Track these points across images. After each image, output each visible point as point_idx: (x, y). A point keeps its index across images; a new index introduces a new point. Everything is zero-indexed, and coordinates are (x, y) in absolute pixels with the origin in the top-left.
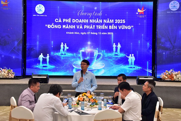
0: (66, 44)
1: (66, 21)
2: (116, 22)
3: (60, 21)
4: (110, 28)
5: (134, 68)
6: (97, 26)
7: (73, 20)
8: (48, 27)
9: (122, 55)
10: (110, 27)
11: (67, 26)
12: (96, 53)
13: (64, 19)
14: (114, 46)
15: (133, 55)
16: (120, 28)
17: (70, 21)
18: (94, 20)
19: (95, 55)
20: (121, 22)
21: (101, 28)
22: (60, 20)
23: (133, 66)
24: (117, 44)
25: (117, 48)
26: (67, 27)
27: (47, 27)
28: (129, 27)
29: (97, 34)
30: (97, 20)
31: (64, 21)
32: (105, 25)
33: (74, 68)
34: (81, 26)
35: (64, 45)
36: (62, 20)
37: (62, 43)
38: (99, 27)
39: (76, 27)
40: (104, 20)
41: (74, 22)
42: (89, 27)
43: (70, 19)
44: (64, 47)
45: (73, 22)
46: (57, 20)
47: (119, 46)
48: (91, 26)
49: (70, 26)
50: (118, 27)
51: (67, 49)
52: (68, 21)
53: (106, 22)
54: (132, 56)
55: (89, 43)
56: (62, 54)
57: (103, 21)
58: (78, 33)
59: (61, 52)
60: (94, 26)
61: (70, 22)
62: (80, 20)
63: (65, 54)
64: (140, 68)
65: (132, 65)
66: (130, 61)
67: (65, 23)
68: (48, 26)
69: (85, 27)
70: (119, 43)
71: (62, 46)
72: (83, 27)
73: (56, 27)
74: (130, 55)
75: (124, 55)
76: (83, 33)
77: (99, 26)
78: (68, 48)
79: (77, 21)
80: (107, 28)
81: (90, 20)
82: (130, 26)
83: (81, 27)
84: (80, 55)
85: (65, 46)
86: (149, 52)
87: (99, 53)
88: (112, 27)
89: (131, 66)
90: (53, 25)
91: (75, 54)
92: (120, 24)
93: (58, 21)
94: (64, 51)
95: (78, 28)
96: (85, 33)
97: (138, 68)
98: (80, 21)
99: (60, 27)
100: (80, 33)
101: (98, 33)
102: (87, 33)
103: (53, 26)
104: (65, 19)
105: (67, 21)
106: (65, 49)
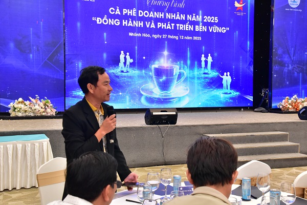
0: (128, 54)
1: (129, 12)
2: (205, 21)
3: (118, 12)
4: (196, 30)
5: (230, 93)
6: (178, 25)
7: (140, 11)
8: (98, 23)
9: (214, 74)
10: (196, 28)
11: (130, 22)
12: (176, 70)
13: (124, 10)
14: (203, 59)
15: (228, 73)
16: (211, 31)
17: (134, 13)
18: (173, 15)
19: (174, 74)
20: (212, 21)
21: (183, 28)
22: (118, 10)
23: (229, 91)
24: (206, 57)
25: (206, 62)
26: (130, 24)
27: (96, 22)
28: (223, 30)
29: (177, 38)
30: (178, 15)
31: (124, 13)
32: (189, 24)
33: (142, 95)
34: (153, 23)
35: (126, 55)
36: (121, 12)
37: (122, 52)
38: (181, 27)
39: (144, 24)
40: (188, 15)
41: (142, 15)
42: (165, 26)
43: (135, 10)
44: (125, 58)
45: (140, 15)
46: (112, 11)
47: (210, 59)
48: (169, 25)
49: (134, 22)
50: (208, 29)
51: (130, 63)
52: (131, 12)
53: (191, 20)
54: (227, 75)
55: (166, 53)
56: (122, 72)
57: (186, 17)
58: (148, 36)
59: (120, 68)
60: (173, 25)
61: (134, 15)
62: (152, 13)
63: (127, 72)
64: (238, 93)
65: (227, 89)
66: (224, 82)
67: (127, 17)
68: (98, 21)
69: (159, 25)
70: (209, 55)
71: (122, 56)
72: (156, 25)
73: (112, 22)
74: (225, 74)
75: (217, 74)
76: (155, 36)
77: (181, 25)
78: (132, 61)
79: (146, 14)
80: (192, 29)
81: (167, 14)
82: (225, 28)
83: (153, 26)
84: (152, 74)
85: (128, 57)
86: (249, 69)
87: (180, 71)
88: (200, 28)
89: (226, 91)
90: (105, 19)
91: (143, 71)
92: (211, 24)
93: (114, 12)
94: (125, 66)
95: (148, 26)
96: (158, 36)
97: (235, 94)
98: (151, 15)
99: (119, 23)
100: (151, 35)
101: (179, 37)
102: (162, 36)
103: (105, 21)
104: (126, 10)
105: (130, 14)
106: (128, 63)
